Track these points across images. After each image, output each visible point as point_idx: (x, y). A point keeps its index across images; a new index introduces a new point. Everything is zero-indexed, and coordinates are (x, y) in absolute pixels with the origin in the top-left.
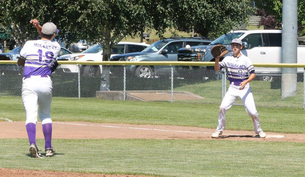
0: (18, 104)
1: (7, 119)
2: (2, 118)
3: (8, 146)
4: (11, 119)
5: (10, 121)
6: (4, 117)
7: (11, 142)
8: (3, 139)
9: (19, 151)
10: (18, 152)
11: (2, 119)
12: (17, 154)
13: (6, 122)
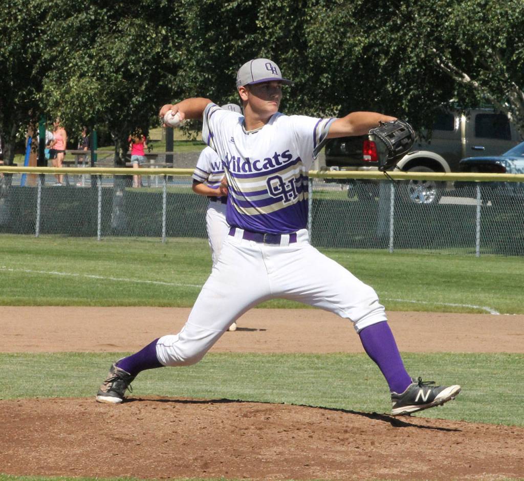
0: (517, 275)
1: (487, 309)
2: (477, 307)
3: (482, 371)
4: (496, 309)
5: (494, 313)
6: (482, 303)
7: (490, 361)
8: (472, 355)
9: (504, 384)
10: (502, 385)
11: (477, 309)
12: (499, 390)
13: (484, 314)
